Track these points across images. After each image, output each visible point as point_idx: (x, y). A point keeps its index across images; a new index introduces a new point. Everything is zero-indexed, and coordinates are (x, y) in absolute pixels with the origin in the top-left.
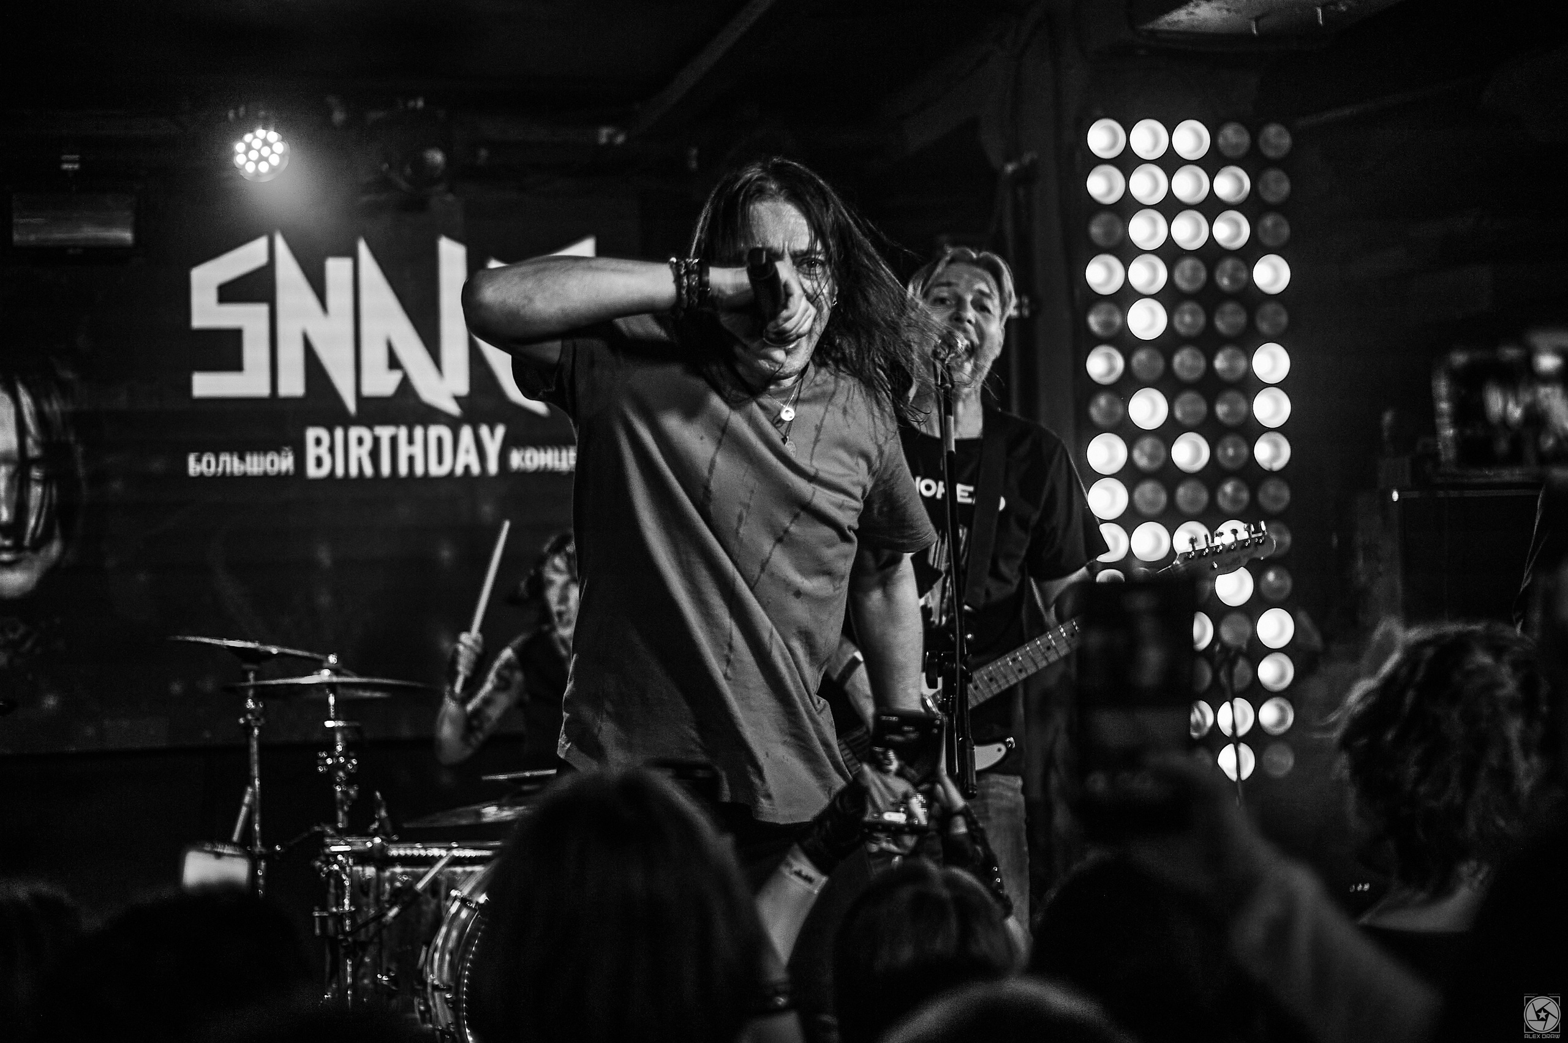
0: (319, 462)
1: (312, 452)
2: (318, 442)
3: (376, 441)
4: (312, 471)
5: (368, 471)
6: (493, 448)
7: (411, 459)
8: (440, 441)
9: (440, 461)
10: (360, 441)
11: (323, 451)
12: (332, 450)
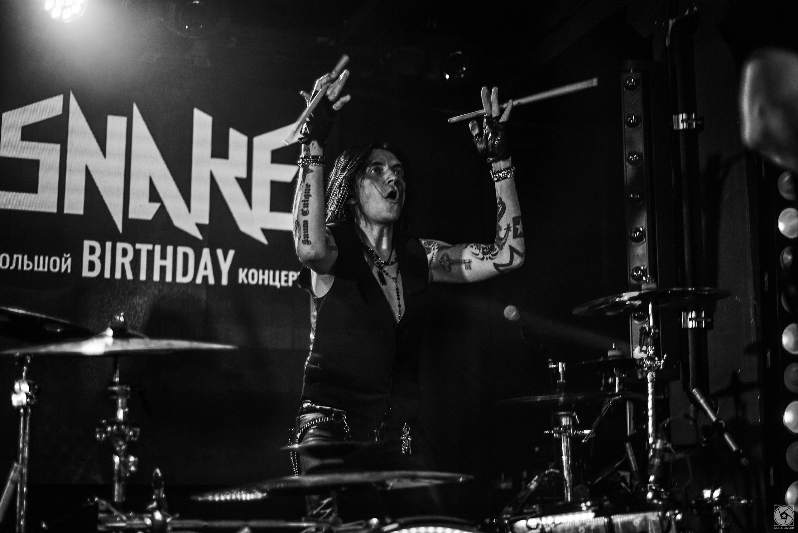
0: (92, 266)
1: (86, 258)
2: (92, 250)
3: (137, 253)
4: (86, 273)
5: (130, 276)
6: (225, 267)
7: (163, 269)
8: (186, 255)
9: (185, 274)
10: (125, 253)
11: (95, 258)
12: (102, 258)
